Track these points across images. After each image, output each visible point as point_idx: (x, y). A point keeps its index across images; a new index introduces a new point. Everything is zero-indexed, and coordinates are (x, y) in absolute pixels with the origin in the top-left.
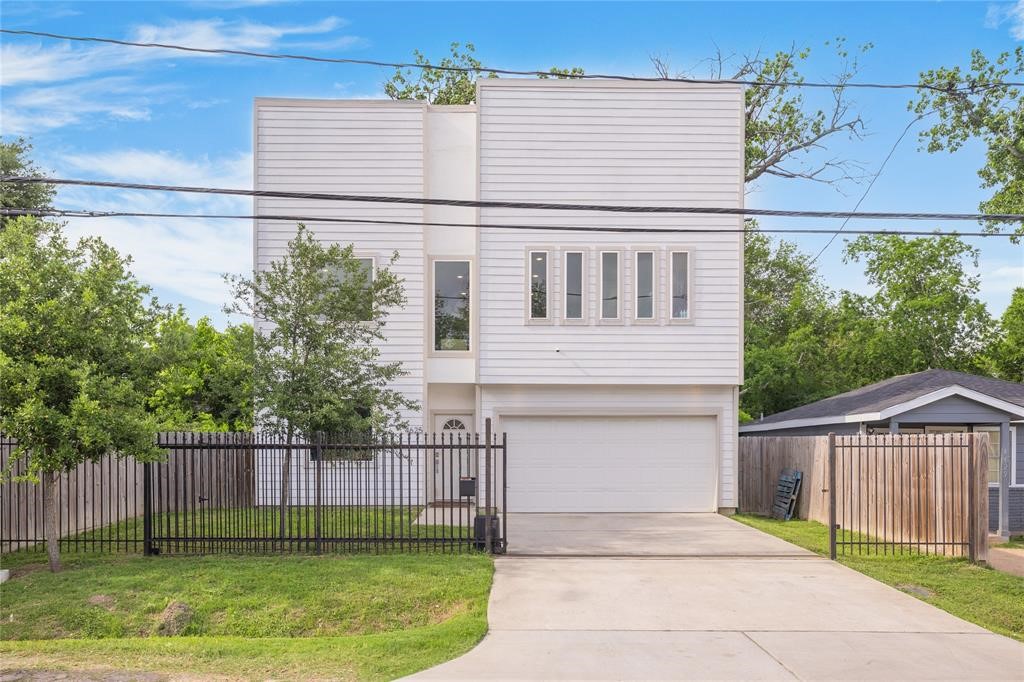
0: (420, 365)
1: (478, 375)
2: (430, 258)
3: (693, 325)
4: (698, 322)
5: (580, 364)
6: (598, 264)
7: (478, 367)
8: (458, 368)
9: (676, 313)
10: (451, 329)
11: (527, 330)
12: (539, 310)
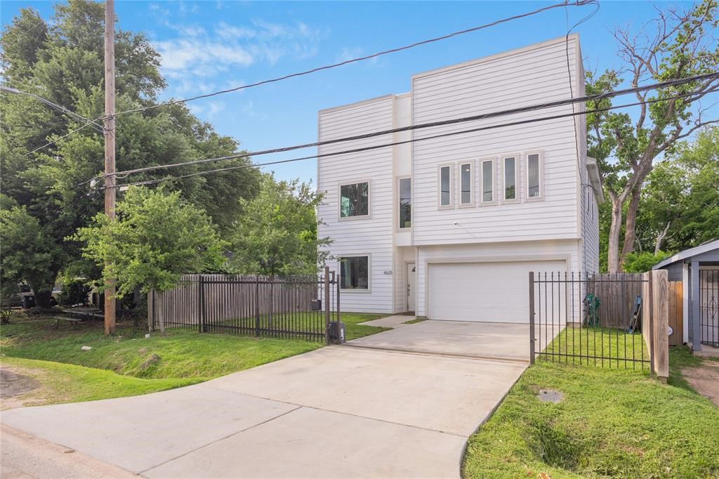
0: (391, 237)
1: (413, 241)
2: (397, 178)
3: (543, 201)
4: (546, 199)
5: (470, 230)
6: (480, 169)
7: (413, 236)
8: (405, 238)
9: (531, 195)
10: (405, 216)
11: (438, 213)
12: (445, 201)
